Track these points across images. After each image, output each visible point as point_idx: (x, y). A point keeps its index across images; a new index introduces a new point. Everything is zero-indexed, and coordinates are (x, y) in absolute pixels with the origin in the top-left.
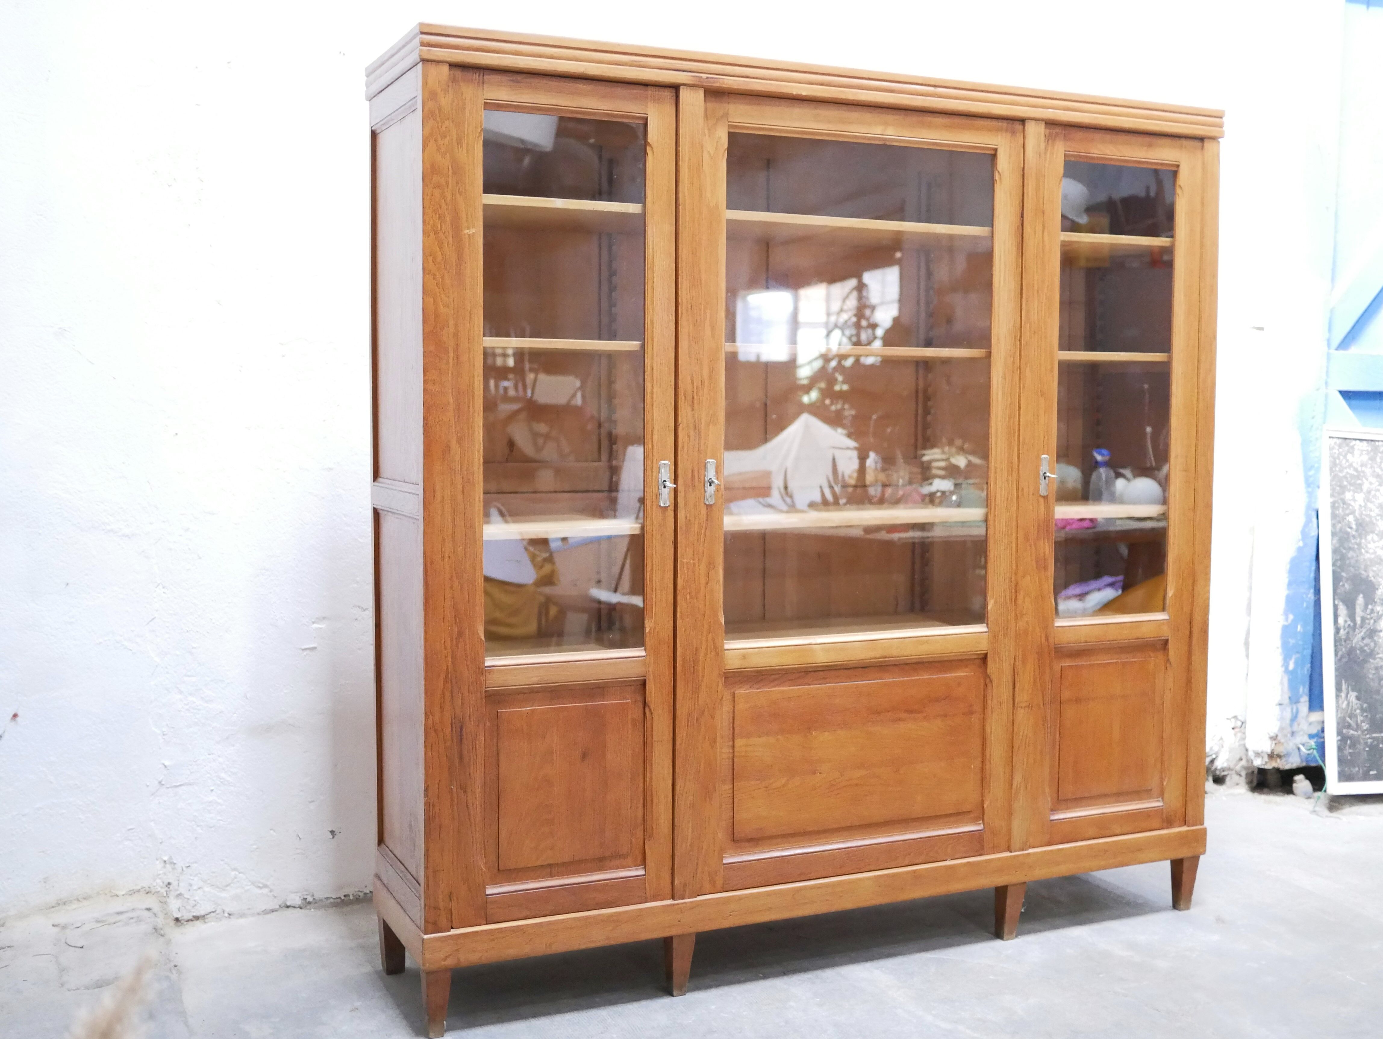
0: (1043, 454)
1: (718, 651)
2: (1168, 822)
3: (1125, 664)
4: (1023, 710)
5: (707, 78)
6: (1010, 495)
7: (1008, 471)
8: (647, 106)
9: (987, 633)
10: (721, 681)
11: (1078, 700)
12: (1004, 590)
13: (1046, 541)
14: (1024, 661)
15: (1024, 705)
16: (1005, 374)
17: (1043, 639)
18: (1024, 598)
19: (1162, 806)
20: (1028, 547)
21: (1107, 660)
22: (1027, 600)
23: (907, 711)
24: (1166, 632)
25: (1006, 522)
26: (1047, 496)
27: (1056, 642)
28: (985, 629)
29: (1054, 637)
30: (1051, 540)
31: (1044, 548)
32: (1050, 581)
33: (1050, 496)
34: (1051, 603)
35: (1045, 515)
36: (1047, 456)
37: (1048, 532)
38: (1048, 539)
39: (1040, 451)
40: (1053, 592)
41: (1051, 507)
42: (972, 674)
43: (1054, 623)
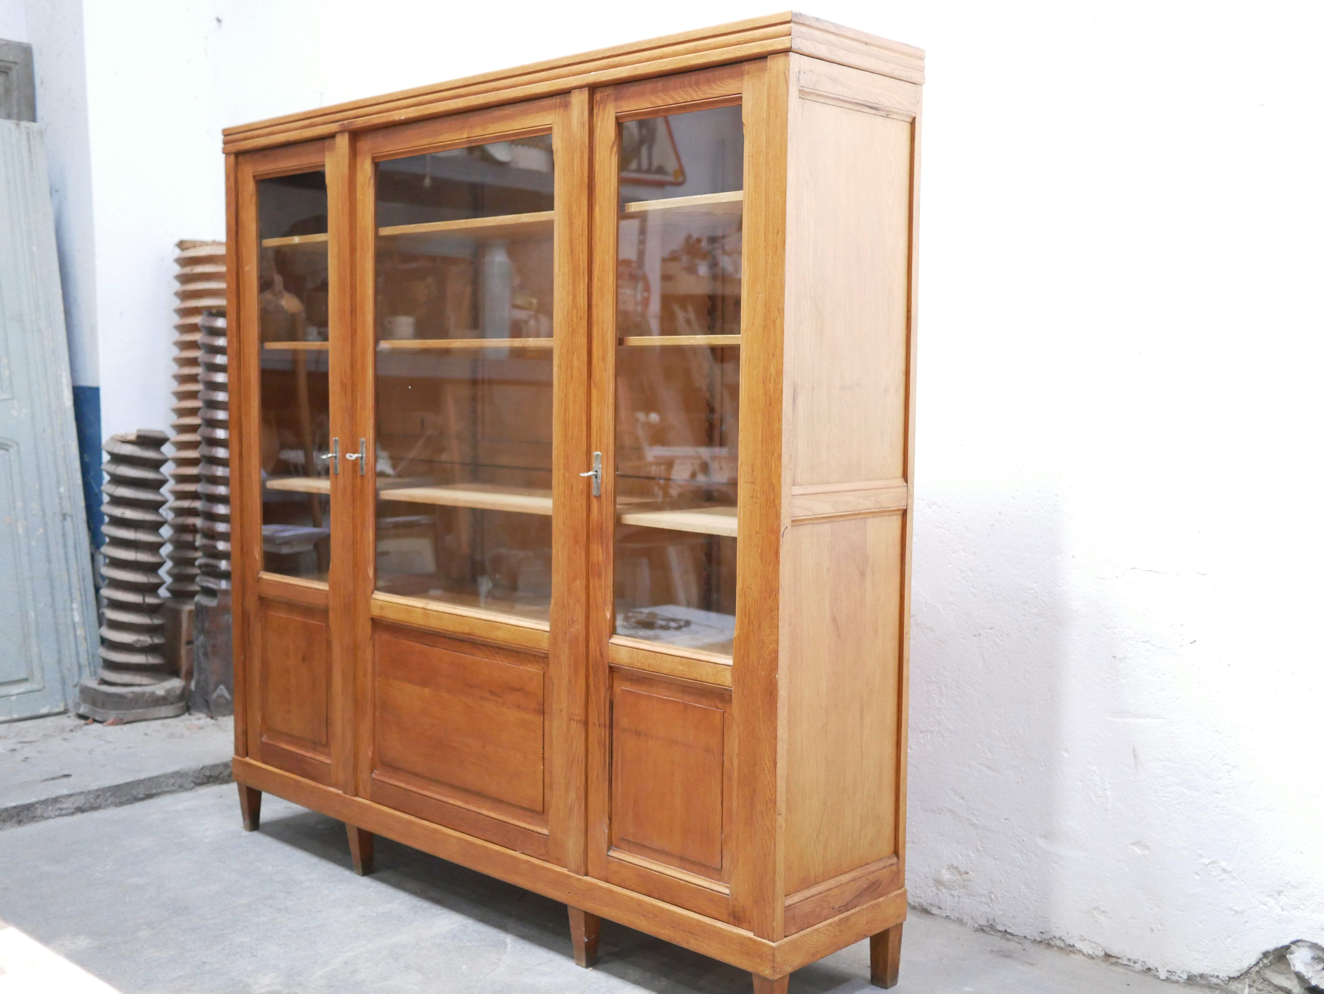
0: (596, 451)
1: (368, 599)
2: (736, 918)
3: (686, 706)
4: (575, 723)
5: (348, 123)
8: (324, 156)
9: (548, 633)
10: (369, 624)
11: (638, 733)
13: (600, 546)
14: (576, 670)
15: (577, 718)
16: (560, 364)
17: (598, 652)
18: (575, 604)
19: (728, 895)
20: (578, 550)
21: (669, 696)
22: (577, 605)
23: (491, 692)
24: (727, 680)
25: (563, 524)
26: (600, 496)
27: (610, 660)
28: (548, 629)
29: (608, 654)
30: (607, 546)
31: (598, 554)
32: (605, 591)
33: (604, 497)
34: (605, 616)
35: (599, 518)
36: (599, 453)
37: (601, 537)
38: (602, 544)
39: (593, 447)
40: (609, 604)
41: (605, 509)
42: (542, 673)
43: (610, 638)
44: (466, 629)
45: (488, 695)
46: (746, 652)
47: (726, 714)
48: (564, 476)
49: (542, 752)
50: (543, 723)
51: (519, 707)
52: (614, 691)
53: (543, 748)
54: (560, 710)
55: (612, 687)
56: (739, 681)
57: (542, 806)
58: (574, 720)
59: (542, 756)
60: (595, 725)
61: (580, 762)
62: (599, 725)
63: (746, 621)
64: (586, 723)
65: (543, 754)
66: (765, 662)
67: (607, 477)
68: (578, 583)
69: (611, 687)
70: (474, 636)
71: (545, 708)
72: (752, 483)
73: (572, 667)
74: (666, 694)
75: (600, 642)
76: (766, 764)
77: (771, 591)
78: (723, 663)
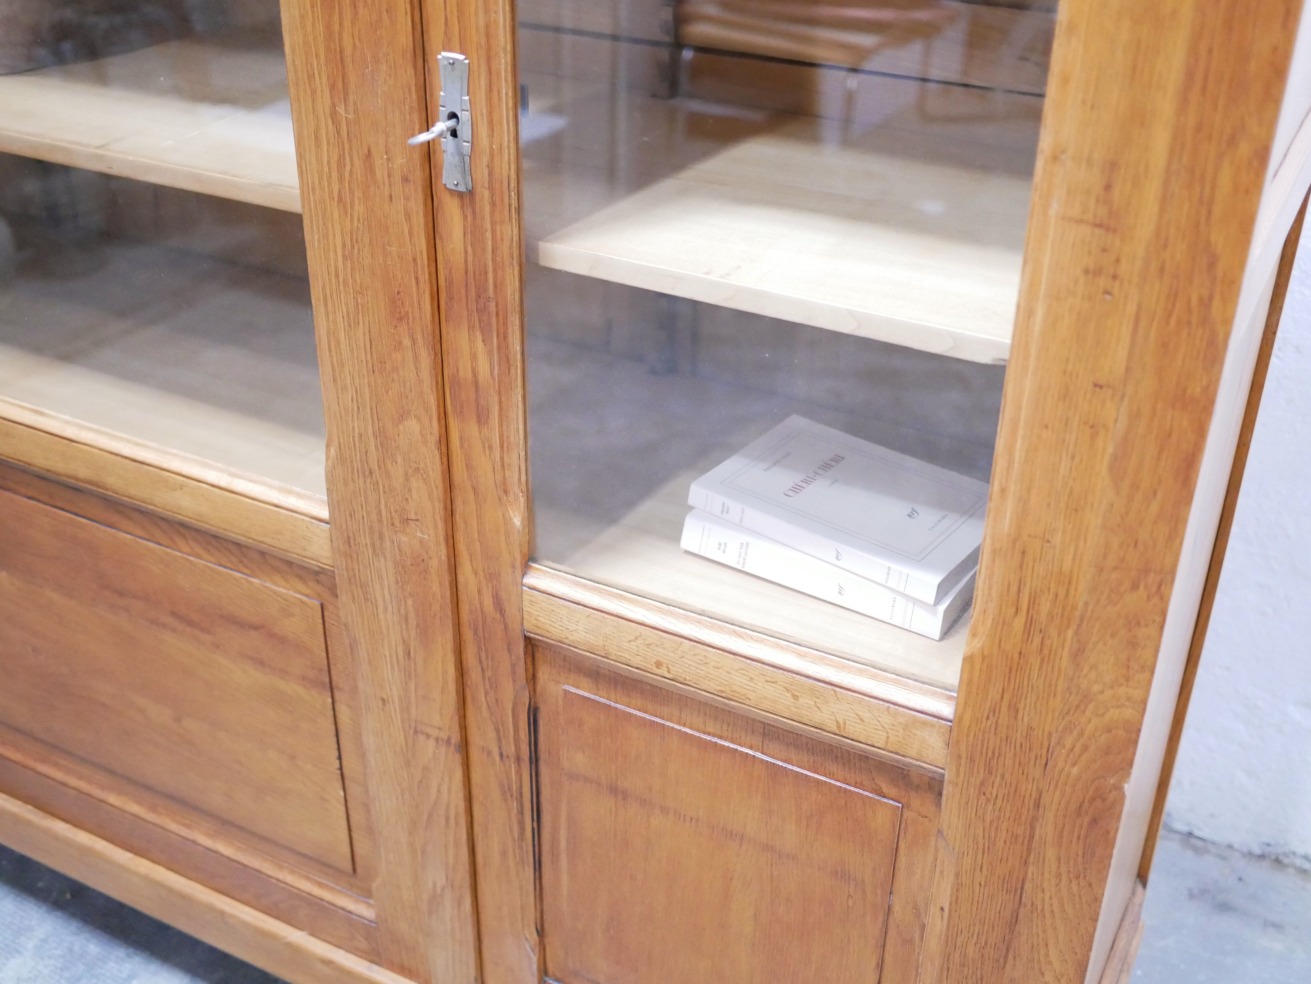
0: (448, 46)
4: (431, 743)
6: (348, 168)
7: (332, 87)
9: (323, 524)
11: (617, 792)
12: (361, 435)
14: (424, 633)
15: (435, 733)
17: (488, 602)
18: (407, 478)
20: (407, 342)
21: (714, 736)
22: (415, 483)
23: (178, 617)
25: (344, 245)
26: (471, 193)
27: (527, 626)
28: (324, 513)
29: (521, 610)
30: (503, 337)
31: (474, 357)
32: (502, 459)
33: (484, 194)
34: (507, 521)
35: (470, 259)
36: (461, 57)
37: (483, 311)
38: (485, 332)
39: (436, 33)
40: (516, 490)
41: (489, 235)
42: (316, 604)
43: (524, 574)
44: (83, 472)
45: (170, 620)
46: (1007, 696)
47: (907, 814)
48: (334, 113)
49: (338, 766)
50: (334, 709)
51: (260, 663)
52: (539, 688)
53: (340, 758)
54: (383, 700)
55: (534, 677)
56: (972, 760)
57: (350, 863)
58: (428, 736)
59: (339, 772)
60: (489, 753)
61: (452, 821)
62: (501, 755)
63: (1019, 623)
64: (464, 746)
65: (341, 768)
66: (1085, 748)
67: (491, 136)
68: (412, 425)
69: (533, 679)
70: (107, 489)
71: (334, 678)
72: (1100, 226)
73: (413, 622)
74: (711, 730)
75: (493, 577)
76: (1050, 963)
77: (1146, 571)
78: (918, 707)
